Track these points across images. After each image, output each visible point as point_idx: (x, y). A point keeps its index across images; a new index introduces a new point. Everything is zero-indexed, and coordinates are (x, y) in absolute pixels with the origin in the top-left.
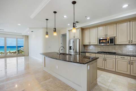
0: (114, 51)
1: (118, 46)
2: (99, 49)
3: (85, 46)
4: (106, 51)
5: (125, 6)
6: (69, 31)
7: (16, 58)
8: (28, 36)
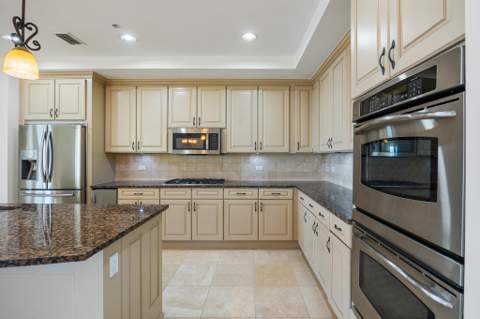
2: (175, 168)
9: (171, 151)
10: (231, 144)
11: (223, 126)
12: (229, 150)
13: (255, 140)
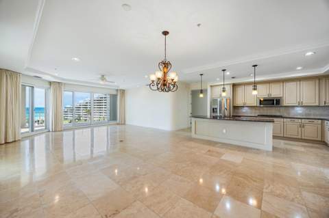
0: (278, 114)
1: (283, 109)
3: (236, 108)
4: (268, 114)
5: (299, 68)
6: (211, 86)
7: (90, 129)
8: (124, 91)
9: (258, 105)
10: (286, 102)
11: (281, 96)
12: (285, 105)
13: (298, 100)
